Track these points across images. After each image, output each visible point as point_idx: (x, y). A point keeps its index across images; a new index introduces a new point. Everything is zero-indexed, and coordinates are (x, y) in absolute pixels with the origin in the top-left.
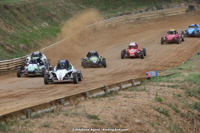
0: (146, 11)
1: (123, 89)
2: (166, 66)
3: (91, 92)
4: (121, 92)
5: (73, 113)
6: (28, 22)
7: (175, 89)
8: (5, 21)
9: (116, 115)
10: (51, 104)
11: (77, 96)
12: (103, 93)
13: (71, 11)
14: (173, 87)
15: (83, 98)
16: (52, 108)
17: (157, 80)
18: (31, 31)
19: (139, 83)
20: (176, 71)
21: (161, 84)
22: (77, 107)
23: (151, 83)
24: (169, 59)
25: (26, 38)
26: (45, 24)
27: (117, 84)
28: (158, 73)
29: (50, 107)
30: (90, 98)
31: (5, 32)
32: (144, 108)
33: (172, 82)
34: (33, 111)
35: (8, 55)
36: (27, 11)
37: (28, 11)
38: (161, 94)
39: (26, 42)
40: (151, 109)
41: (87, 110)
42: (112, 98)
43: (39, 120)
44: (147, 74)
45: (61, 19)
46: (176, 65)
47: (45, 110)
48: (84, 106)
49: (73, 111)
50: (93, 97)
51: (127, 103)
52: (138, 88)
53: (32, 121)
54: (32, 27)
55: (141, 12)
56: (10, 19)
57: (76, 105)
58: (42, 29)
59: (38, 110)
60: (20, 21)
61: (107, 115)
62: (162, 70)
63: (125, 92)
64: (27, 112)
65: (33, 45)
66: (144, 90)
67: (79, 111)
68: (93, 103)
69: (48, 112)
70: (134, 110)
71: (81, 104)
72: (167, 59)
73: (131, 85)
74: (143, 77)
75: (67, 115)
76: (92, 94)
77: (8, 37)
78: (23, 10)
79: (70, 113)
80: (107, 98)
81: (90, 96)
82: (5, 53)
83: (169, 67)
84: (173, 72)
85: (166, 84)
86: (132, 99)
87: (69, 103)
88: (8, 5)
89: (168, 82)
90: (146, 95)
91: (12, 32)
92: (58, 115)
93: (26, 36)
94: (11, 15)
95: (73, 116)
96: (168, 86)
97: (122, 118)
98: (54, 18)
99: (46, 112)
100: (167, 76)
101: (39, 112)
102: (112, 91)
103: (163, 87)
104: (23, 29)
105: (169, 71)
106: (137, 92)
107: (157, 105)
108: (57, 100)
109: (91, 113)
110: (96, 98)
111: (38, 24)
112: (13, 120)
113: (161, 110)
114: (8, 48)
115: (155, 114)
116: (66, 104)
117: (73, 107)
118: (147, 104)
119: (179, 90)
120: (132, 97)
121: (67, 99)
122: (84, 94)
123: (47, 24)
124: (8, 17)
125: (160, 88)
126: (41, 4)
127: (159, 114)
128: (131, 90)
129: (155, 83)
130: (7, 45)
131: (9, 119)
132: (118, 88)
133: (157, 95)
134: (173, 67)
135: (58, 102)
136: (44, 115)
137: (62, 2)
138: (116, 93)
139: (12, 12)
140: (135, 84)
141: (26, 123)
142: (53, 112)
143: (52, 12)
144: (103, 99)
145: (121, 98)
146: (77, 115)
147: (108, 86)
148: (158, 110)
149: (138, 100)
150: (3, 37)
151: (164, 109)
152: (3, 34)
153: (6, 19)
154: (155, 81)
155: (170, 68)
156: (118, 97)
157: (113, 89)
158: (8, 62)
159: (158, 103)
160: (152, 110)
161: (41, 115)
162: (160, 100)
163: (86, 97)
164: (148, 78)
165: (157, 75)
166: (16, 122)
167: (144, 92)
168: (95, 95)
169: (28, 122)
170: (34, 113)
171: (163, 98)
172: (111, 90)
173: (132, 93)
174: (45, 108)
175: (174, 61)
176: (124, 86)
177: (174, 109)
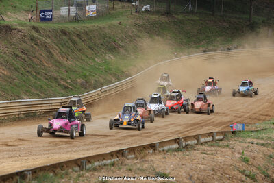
0: (235, 48)
1: (202, 144)
2: (255, 118)
3: (162, 144)
4: (198, 147)
5: (138, 169)
6: (90, 52)
7: (265, 148)
8: (61, 50)
9: (191, 174)
10: (112, 154)
11: (145, 147)
12: (175, 146)
13: (142, 43)
14: (263, 145)
15: (151, 151)
16: (113, 160)
17: (244, 135)
18: (93, 64)
19: (221, 137)
20: (268, 126)
21: (249, 140)
22: (143, 162)
23: (236, 139)
24: (260, 111)
25: (85, 72)
26: (110, 57)
27: (195, 137)
28: (246, 127)
29: (110, 159)
30: (160, 152)
31: (60, 63)
32: (227, 168)
33: (262, 139)
34: (89, 162)
35: (62, 92)
36: (88, 39)
37: (90, 39)
38: (249, 154)
39: (85, 76)
40: (234, 170)
41: (155, 165)
42: (188, 153)
43: (96, 174)
44: (232, 127)
45: (130, 52)
46: (268, 118)
47: (104, 162)
48: (152, 160)
49: (139, 166)
50: (163, 151)
51: (206, 161)
52: (221, 143)
53: (87, 174)
54: (93, 59)
55: (229, 49)
56: (68, 48)
57: (142, 158)
58: (106, 62)
59: (95, 161)
60: (80, 50)
61: (180, 174)
62: (250, 124)
63: (203, 147)
64: (82, 163)
65: (93, 82)
66: (228, 146)
67: (146, 166)
68: (163, 158)
69: (107, 165)
70: (213, 170)
71: (149, 158)
72: (257, 110)
73: (211, 138)
74: (227, 130)
75: (130, 170)
76: (163, 147)
77: (64, 69)
78: (84, 38)
79: (134, 168)
80: (180, 153)
81: (160, 149)
82: (59, 88)
83: (259, 120)
84: (264, 126)
85: (255, 141)
86: (212, 156)
87: (133, 156)
88: (67, 30)
89: (257, 138)
90: (229, 153)
91: (68, 63)
92: (119, 169)
93: (86, 70)
94: (69, 41)
95: (138, 172)
96: (257, 144)
97: (198, 178)
98: (121, 50)
99: (105, 165)
100: (257, 131)
101: (96, 164)
102: (188, 145)
103: (251, 145)
104: (83, 60)
105: (259, 125)
106: (218, 149)
107: (243, 166)
108: (119, 151)
109: (160, 170)
110: (167, 151)
111: (101, 56)
112: (64, 172)
113: (247, 172)
114: (62, 82)
115: (239, 176)
116: (130, 156)
117: (138, 161)
118: (230, 164)
119: (270, 149)
120: (212, 154)
121: (132, 150)
122: (153, 146)
123: (112, 56)
124: (65, 44)
125: (247, 145)
126: (107, 31)
127: (244, 178)
128: (212, 146)
129: (241, 139)
130: (62, 79)
131: (58, 170)
132: (196, 141)
133: (243, 154)
134: (264, 120)
135: (120, 153)
136: (102, 168)
137: (132, 31)
138: (192, 147)
139: (70, 39)
140: (217, 138)
141: (79, 176)
142: (113, 165)
143: (120, 42)
144: (176, 153)
145: (198, 155)
146: (143, 171)
147: (183, 138)
148: (243, 172)
149: (220, 159)
150: (57, 69)
151: (251, 172)
152: (58, 64)
153: (62, 46)
154: (242, 137)
155: (261, 122)
156: (195, 152)
157: (189, 142)
158: (62, 99)
159: (244, 164)
160: (236, 172)
161: (98, 167)
162: (246, 161)
163: (154, 150)
164: (233, 132)
165: (243, 129)
166: (67, 174)
167: (228, 149)
168: (166, 148)
169: (82, 176)
170: (90, 165)
171: (250, 158)
172: (187, 143)
173: (213, 148)
174: (105, 159)
175: (266, 114)
176: (202, 140)
177: (263, 173)
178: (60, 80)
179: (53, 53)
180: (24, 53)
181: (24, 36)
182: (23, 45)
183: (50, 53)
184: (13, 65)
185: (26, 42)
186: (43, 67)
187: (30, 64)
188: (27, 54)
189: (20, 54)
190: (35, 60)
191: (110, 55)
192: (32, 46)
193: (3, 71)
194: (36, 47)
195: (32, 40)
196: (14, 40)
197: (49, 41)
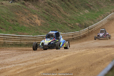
6: (76, 9)
8: (63, 9)
13: (101, 3)
18: (80, 16)
26: (87, 11)
31: (65, 16)
35: (71, 30)
36: (74, 3)
45: (96, 8)
54: (79, 13)
56: (66, 8)
58: (86, 14)
60: (71, 9)
77: (68, 19)
78: (72, 2)
82: (69, 28)
93: (78, 18)
98: (91, 7)
104: (74, 14)
111: (82, 11)
114: (69, 25)
123: (88, 11)
124: (64, 6)
143: (90, 3)
150: (65, 18)
152: (64, 16)
153: (63, 7)
178: (68, 24)
179: (60, 10)
180: (47, 11)
181: (45, 2)
182: (46, 7)
183: (59, 10)
184: (44, 17)
185: (46, 6)
186: (58, 18)
187: (52, 17)
188: (48, 12)
189: (46, 12)
190: (53, 14)
191: (87, 10)
192: (50, 7)
193: (42, 21)
194: (52, 8)
195: (49, 4)
196: (41, 5)
197: (57, 4)
